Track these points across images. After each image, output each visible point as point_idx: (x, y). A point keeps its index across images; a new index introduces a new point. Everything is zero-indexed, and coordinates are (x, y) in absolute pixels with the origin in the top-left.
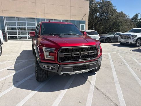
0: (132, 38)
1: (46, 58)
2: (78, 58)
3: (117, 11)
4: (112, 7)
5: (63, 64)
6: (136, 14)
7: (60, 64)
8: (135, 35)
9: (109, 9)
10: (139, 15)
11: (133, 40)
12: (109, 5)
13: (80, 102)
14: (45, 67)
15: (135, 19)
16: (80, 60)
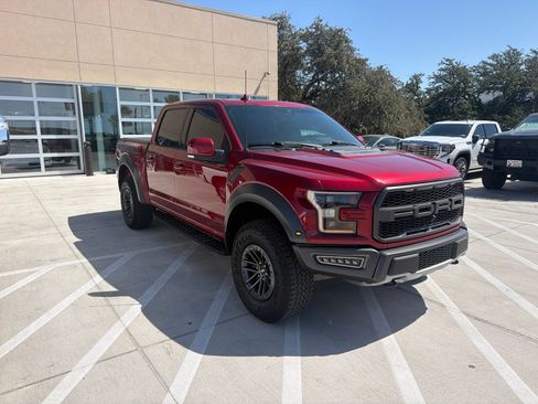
0: (442, 153)
1: (325, 228)
2: (427, 221)
3: (368, 63)
4: (352, 50)
5: (389, 246)
6: (415, 77)
7: (379, 246)
8: (451, 143)
9: (345, 58)
10: (422, 79)
11: (445, 160)
12: (339, 43)
13: (473, 367)
14: (326, 262)
15: (411, 90)
16: (431, 230)
